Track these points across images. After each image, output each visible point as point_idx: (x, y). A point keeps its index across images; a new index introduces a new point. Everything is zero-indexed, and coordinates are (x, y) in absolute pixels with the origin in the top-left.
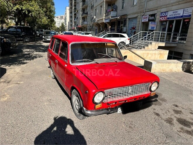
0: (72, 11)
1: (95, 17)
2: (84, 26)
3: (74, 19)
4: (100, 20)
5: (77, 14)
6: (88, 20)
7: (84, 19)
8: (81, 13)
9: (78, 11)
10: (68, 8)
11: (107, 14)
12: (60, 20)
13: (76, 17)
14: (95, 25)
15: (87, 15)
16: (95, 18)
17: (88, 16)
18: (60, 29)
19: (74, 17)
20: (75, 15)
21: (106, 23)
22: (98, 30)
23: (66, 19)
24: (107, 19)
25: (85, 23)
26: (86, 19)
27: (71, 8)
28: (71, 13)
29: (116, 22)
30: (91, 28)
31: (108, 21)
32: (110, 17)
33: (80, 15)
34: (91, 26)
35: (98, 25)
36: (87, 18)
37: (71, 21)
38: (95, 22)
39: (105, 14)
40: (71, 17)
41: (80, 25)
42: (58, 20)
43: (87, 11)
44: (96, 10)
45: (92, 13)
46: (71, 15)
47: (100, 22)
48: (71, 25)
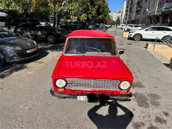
0: (129, 5)
1: (147, 9)
2: (137, 19)
3: (129, 13)
4: (152, 13)
5: (132, 8)
6: (141, 13)
7: (138, 12)
8: (136, 6)
9: (133, 5)
10: (125, 3)
11: (160, 6)
12: (117, 14)
13: (131, 10)
14: (148, 18)
15: (141, 8)
16: (147, 11)
17: (143, 8)
18: (116, 22)
19: (130, 10)
20: (131, 8)
21: (158, 15)
22: (149, 23)
23: (122, 13)
24: (159, 11)
25: (138, 16)
26: (139, 12)
27: (128, 3)
28: (127, 7)
29: (170, 14)
30: (143, 21)
31: (160, 13)
32: (163, 9)
33: (135, 8)
34: (143, 19)
35: (150, 17)
36: (141, 11)
37: (126, 15)
38: (147, 15)
39: (158, 6)
40: (127, 11)
41: (133, 18)
42: (116, 15)
43: (142, 4)
44: (150, 2)
45: (146, 6)
46: (127, 9)
47: (152, 15)
48: (126, 18)
